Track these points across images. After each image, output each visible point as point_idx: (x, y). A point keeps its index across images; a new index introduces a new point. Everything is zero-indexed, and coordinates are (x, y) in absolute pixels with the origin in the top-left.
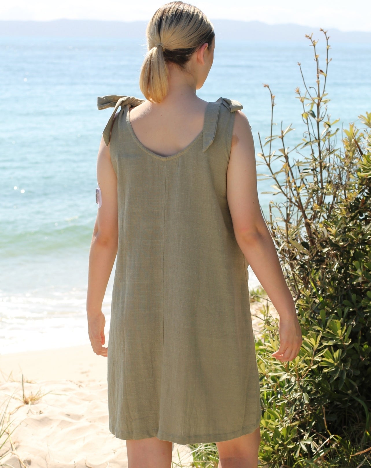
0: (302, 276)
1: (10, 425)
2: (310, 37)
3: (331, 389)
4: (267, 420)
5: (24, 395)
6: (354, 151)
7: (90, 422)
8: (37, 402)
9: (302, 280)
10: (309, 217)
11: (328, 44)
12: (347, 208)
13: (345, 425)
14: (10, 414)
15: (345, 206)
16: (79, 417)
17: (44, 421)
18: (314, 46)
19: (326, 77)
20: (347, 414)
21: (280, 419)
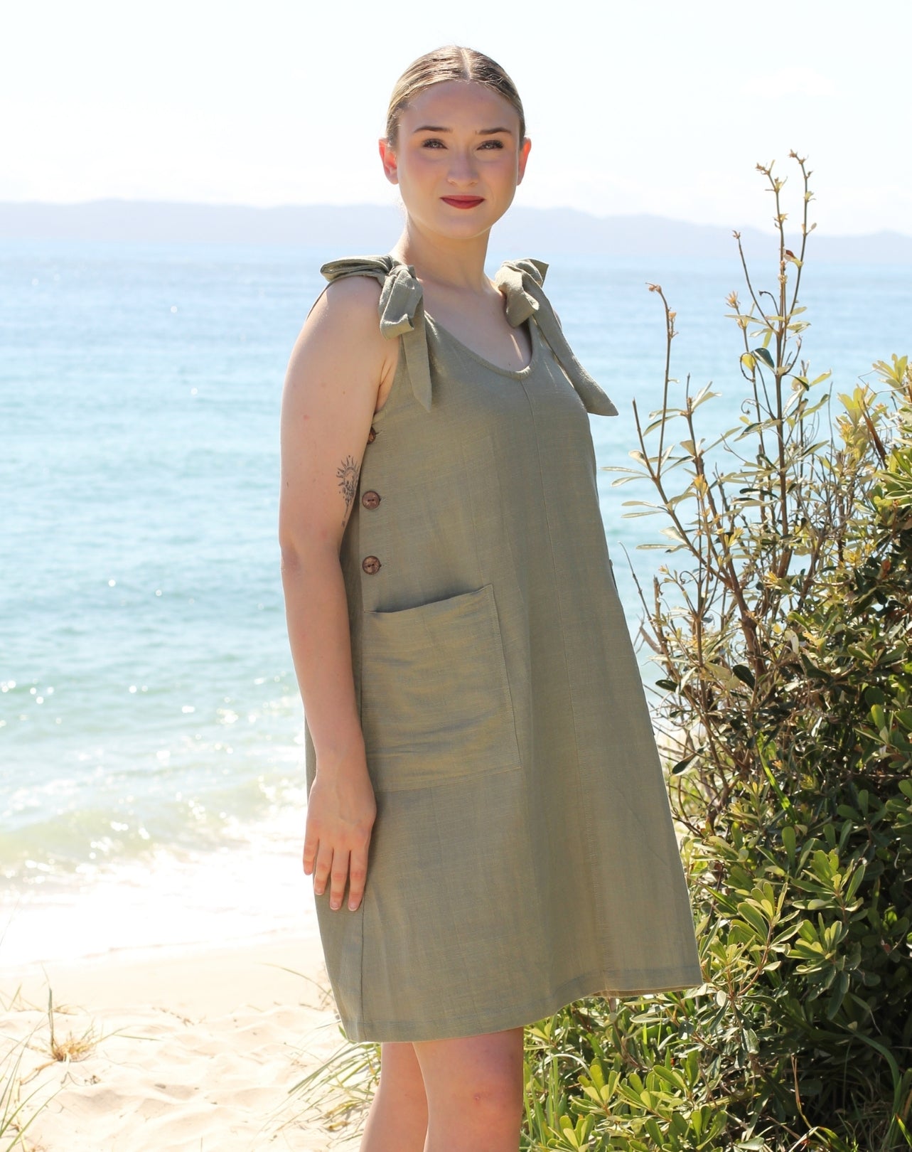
0: (733, 750)
1: (22, 1109)
2: (767, 169)
3: (807, 1018)
4: (654, 1093)
5: (53, 1040)
6: (864, 445)
7: (215, 1103)
8: (85, 1055)
9: (734, 758)
10: (752, 606)
11: (808, 190)
12: (845, 584)
13: (839, 1106)
14: (21, 1084)
15: (839, 580)
16: (187, 1092)
17: (103, 1100)
18: (777, 191)
19: (800, 269)
20: (845, 1080)
21: (686, 1090)
